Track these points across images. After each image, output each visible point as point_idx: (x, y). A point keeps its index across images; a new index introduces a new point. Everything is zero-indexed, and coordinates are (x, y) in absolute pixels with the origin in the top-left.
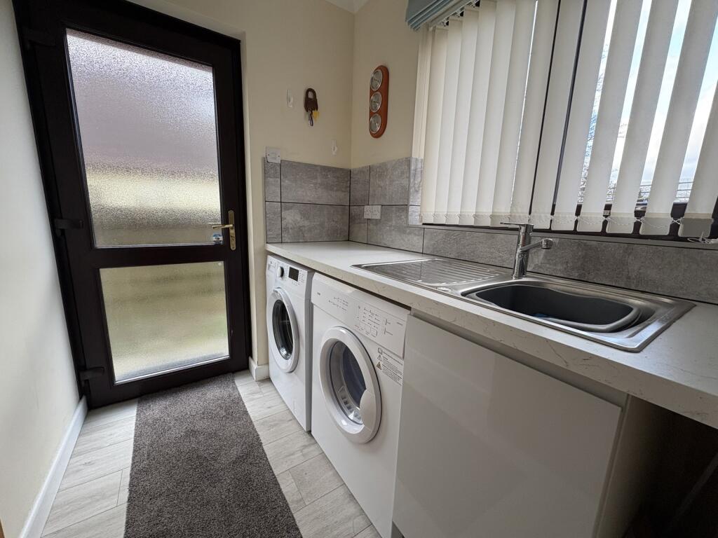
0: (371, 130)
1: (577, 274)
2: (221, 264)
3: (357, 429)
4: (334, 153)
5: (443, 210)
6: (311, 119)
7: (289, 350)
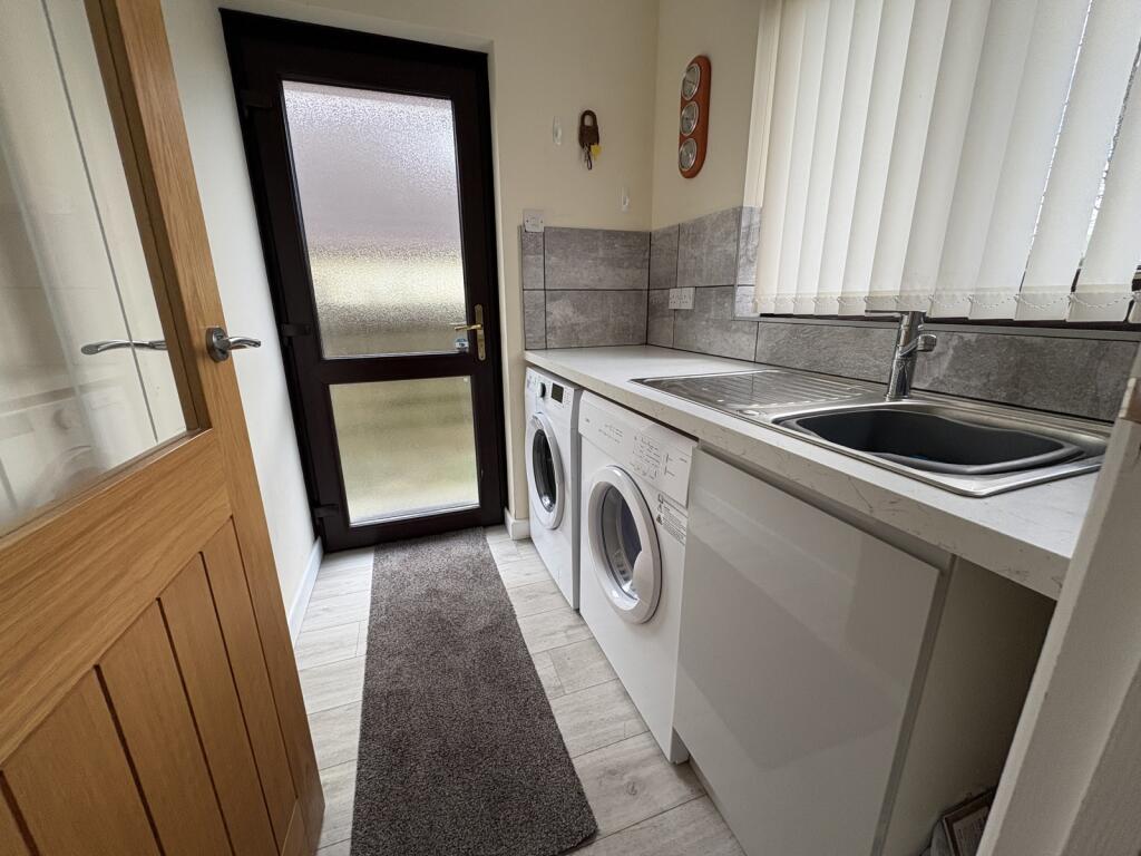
0: (681, 166)
1: (1004, 394)
2: (467, 379)
3: (630, 605)
4: (624, 208)
5: (790, 291)
6: (589, 159)
7: (553, 500)
